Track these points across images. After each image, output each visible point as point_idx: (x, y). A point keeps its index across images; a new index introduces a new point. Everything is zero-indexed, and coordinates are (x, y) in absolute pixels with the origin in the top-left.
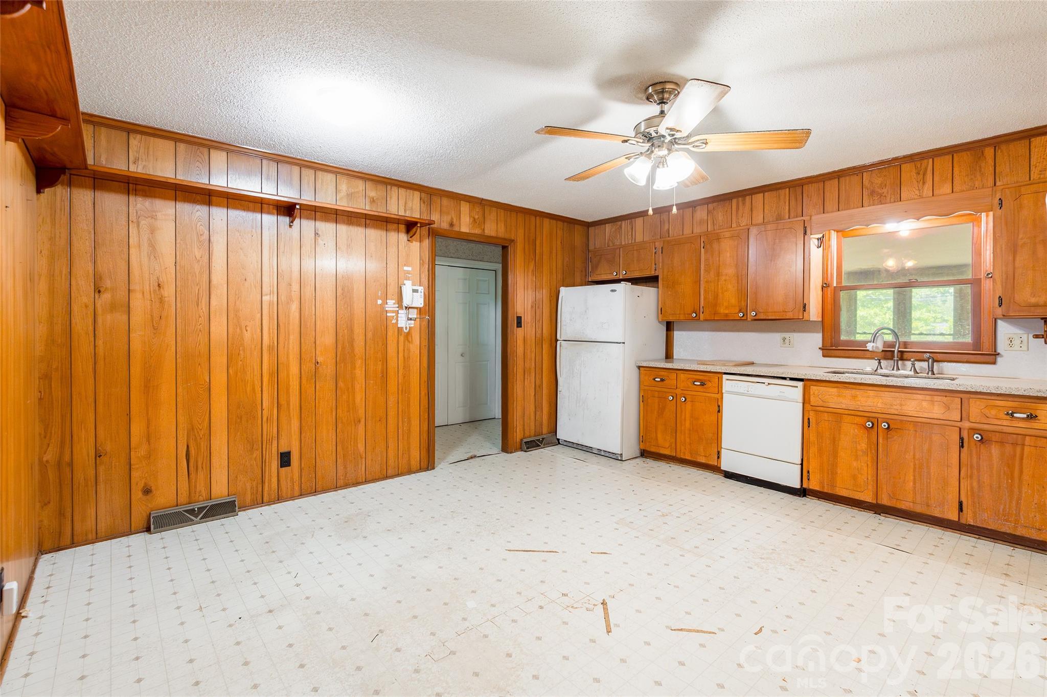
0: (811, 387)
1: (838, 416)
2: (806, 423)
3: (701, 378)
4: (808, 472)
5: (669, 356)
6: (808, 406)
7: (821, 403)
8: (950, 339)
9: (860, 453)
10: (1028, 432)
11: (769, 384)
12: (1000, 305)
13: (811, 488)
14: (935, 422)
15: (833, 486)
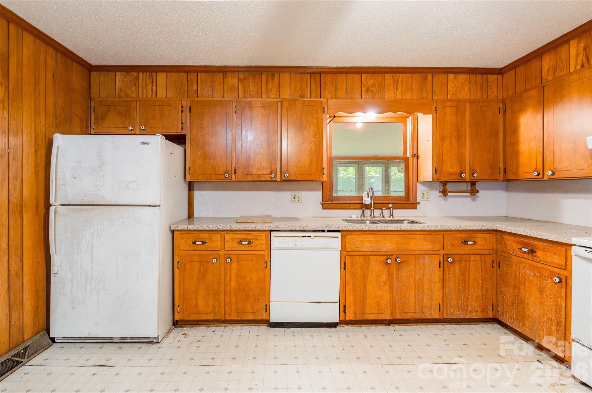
0: (347, 236)
1: (366, 256)
2: (344, 266)
3: (247, 236)
4: (345, 307)
5: (190, 215)
6: (344, 253)
7: (354, 248)
9: (382, 284)
10: (472, 252)
11: (315, 237)
12: (436, 173)
13: (347, 319)
14: (426, 253)
15: (363, 314)
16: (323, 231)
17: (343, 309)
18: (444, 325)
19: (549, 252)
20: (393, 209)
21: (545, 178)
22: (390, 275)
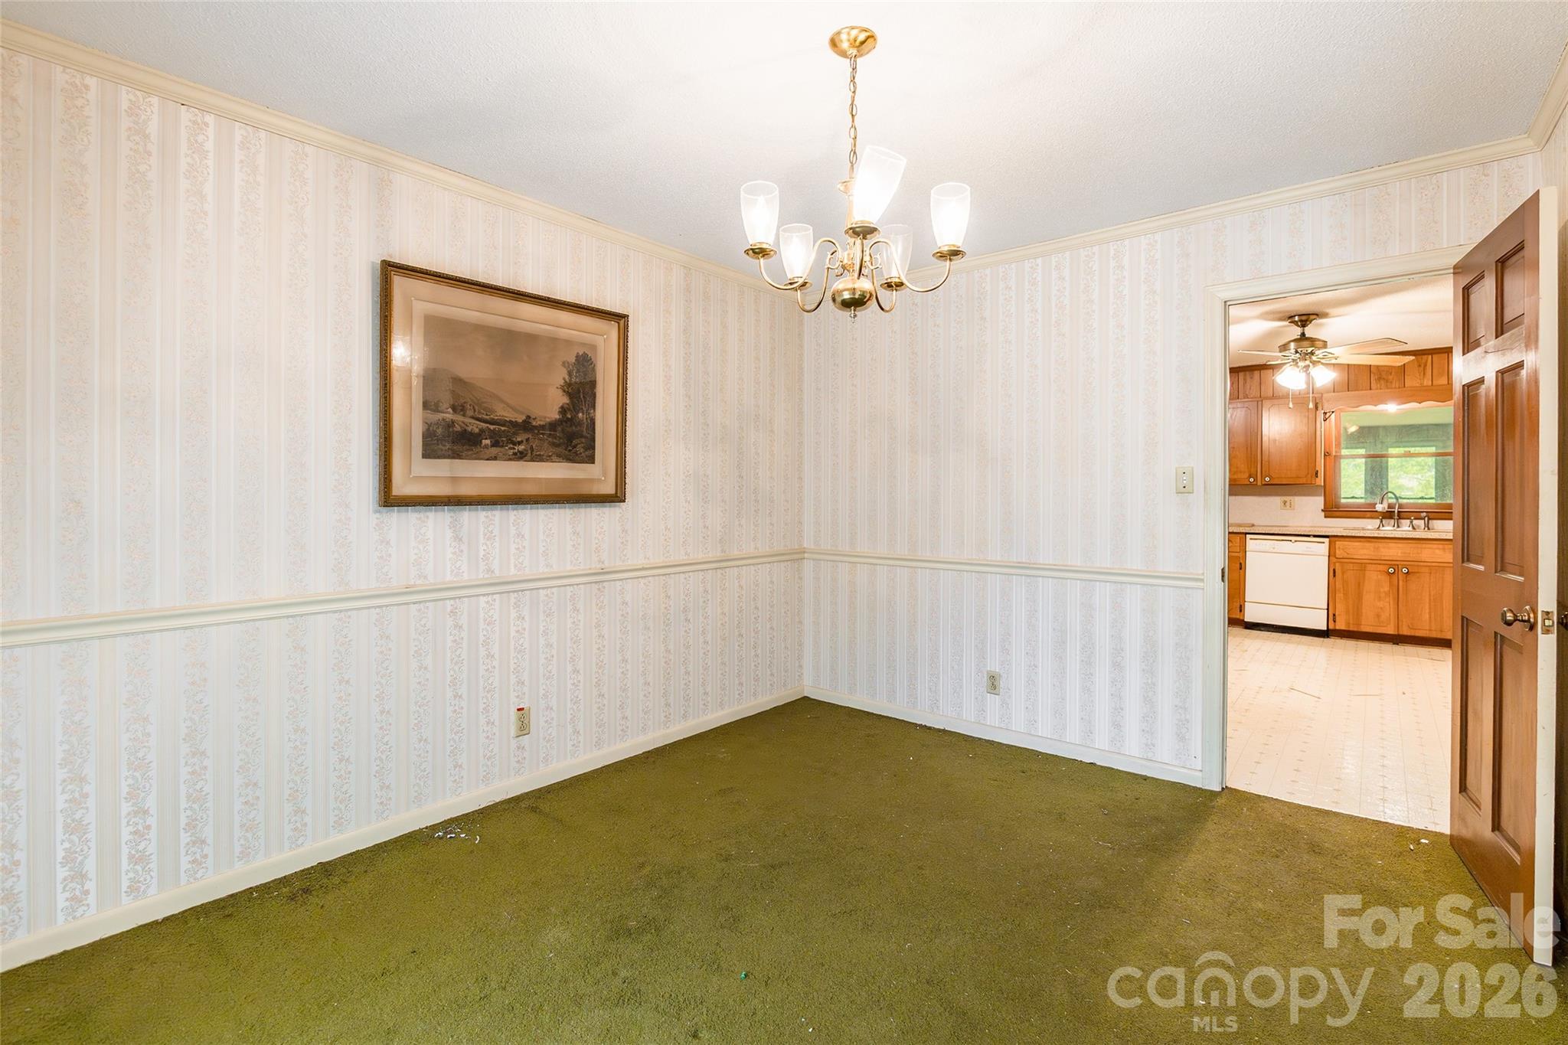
0: (1337, 541)
1: (1362, 566)
2: (1333, 573)
4: (1334, 615)
6: (1333, 559)
7: (1346, 555)
8: (1433, 501)
9: (1383, 595)
11: (1296, 541)
13: (1337, 628)
15: (1359, 625)
16: (1308, 536)
17: (1331, 616)
20: (1429, 519)
22: (1393, 586)
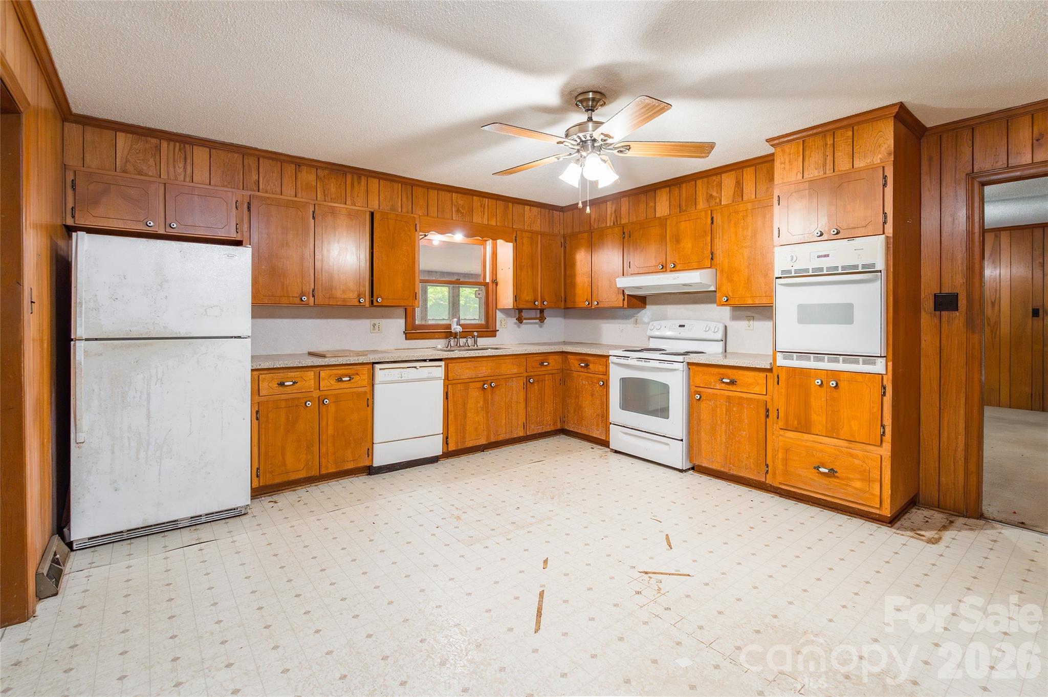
0: (450, 364)
1: (466, 383)
2: (447, 396)
3: (346, 372)
6: (447, 382)
7: (455, 377)
8: (477, 322)
9: (479, 409)
10: (546, 372)
11: (420, 367)
12: (516, 301)
13: (449, 450)
14: (514, 376)
17: (446, 440)
18: (526, 443)
19: (597, 364)
20: (477, 337)
21: (593, 307)
22: (486, 400)
